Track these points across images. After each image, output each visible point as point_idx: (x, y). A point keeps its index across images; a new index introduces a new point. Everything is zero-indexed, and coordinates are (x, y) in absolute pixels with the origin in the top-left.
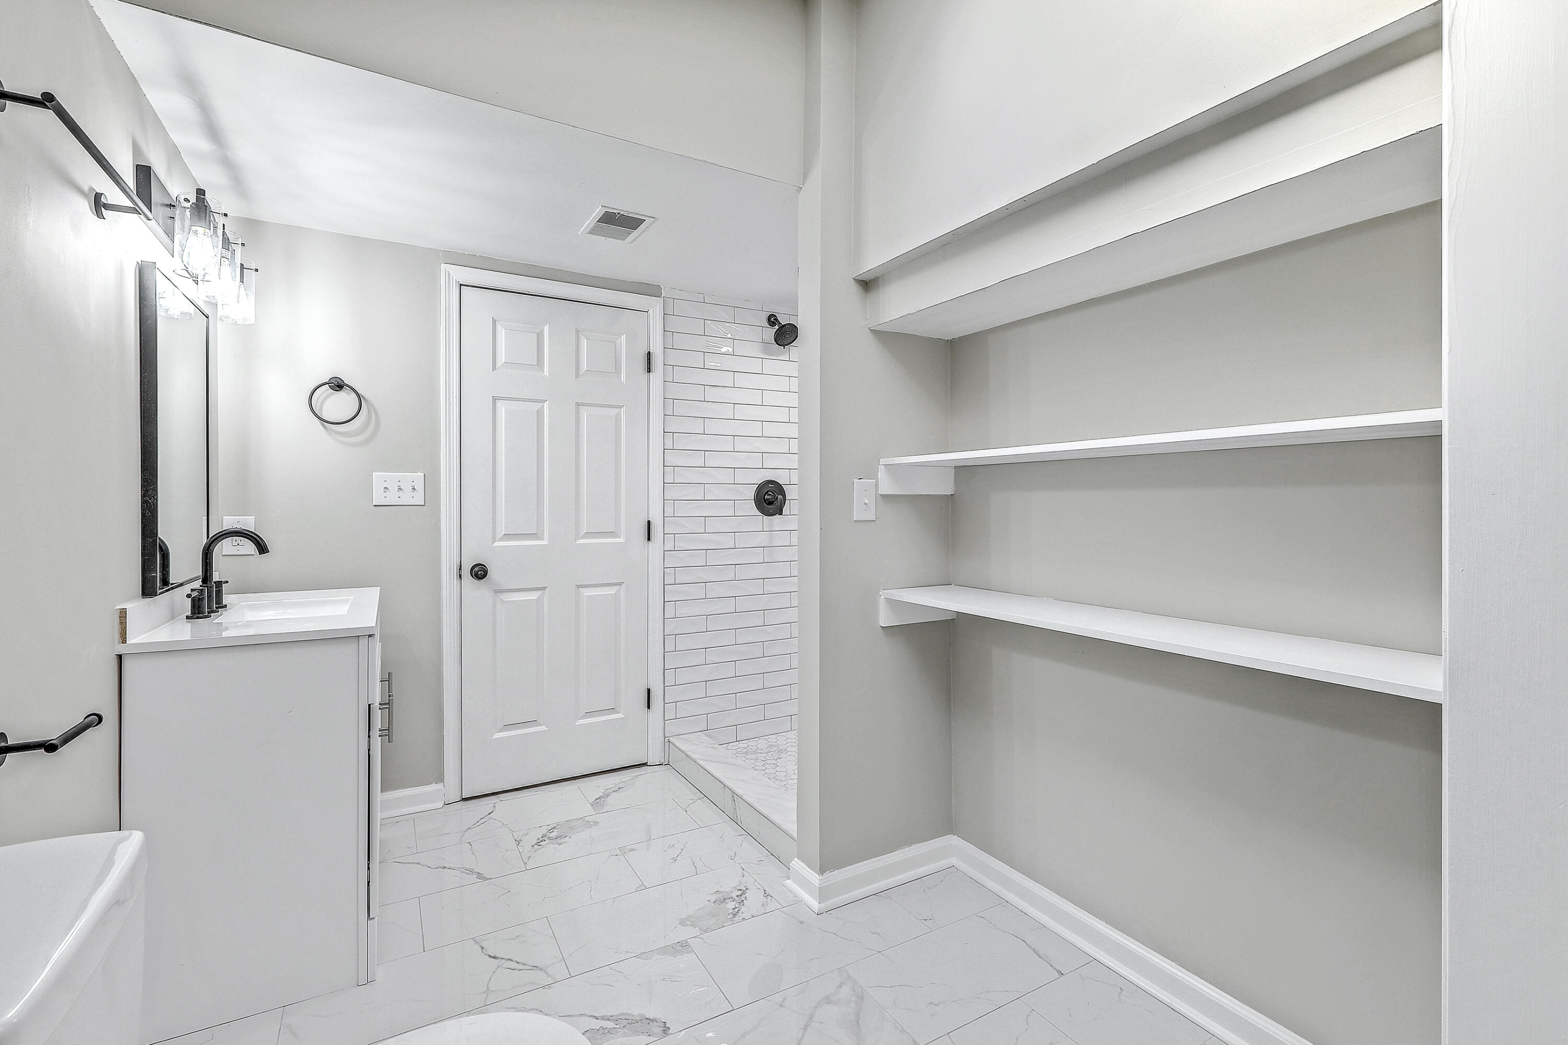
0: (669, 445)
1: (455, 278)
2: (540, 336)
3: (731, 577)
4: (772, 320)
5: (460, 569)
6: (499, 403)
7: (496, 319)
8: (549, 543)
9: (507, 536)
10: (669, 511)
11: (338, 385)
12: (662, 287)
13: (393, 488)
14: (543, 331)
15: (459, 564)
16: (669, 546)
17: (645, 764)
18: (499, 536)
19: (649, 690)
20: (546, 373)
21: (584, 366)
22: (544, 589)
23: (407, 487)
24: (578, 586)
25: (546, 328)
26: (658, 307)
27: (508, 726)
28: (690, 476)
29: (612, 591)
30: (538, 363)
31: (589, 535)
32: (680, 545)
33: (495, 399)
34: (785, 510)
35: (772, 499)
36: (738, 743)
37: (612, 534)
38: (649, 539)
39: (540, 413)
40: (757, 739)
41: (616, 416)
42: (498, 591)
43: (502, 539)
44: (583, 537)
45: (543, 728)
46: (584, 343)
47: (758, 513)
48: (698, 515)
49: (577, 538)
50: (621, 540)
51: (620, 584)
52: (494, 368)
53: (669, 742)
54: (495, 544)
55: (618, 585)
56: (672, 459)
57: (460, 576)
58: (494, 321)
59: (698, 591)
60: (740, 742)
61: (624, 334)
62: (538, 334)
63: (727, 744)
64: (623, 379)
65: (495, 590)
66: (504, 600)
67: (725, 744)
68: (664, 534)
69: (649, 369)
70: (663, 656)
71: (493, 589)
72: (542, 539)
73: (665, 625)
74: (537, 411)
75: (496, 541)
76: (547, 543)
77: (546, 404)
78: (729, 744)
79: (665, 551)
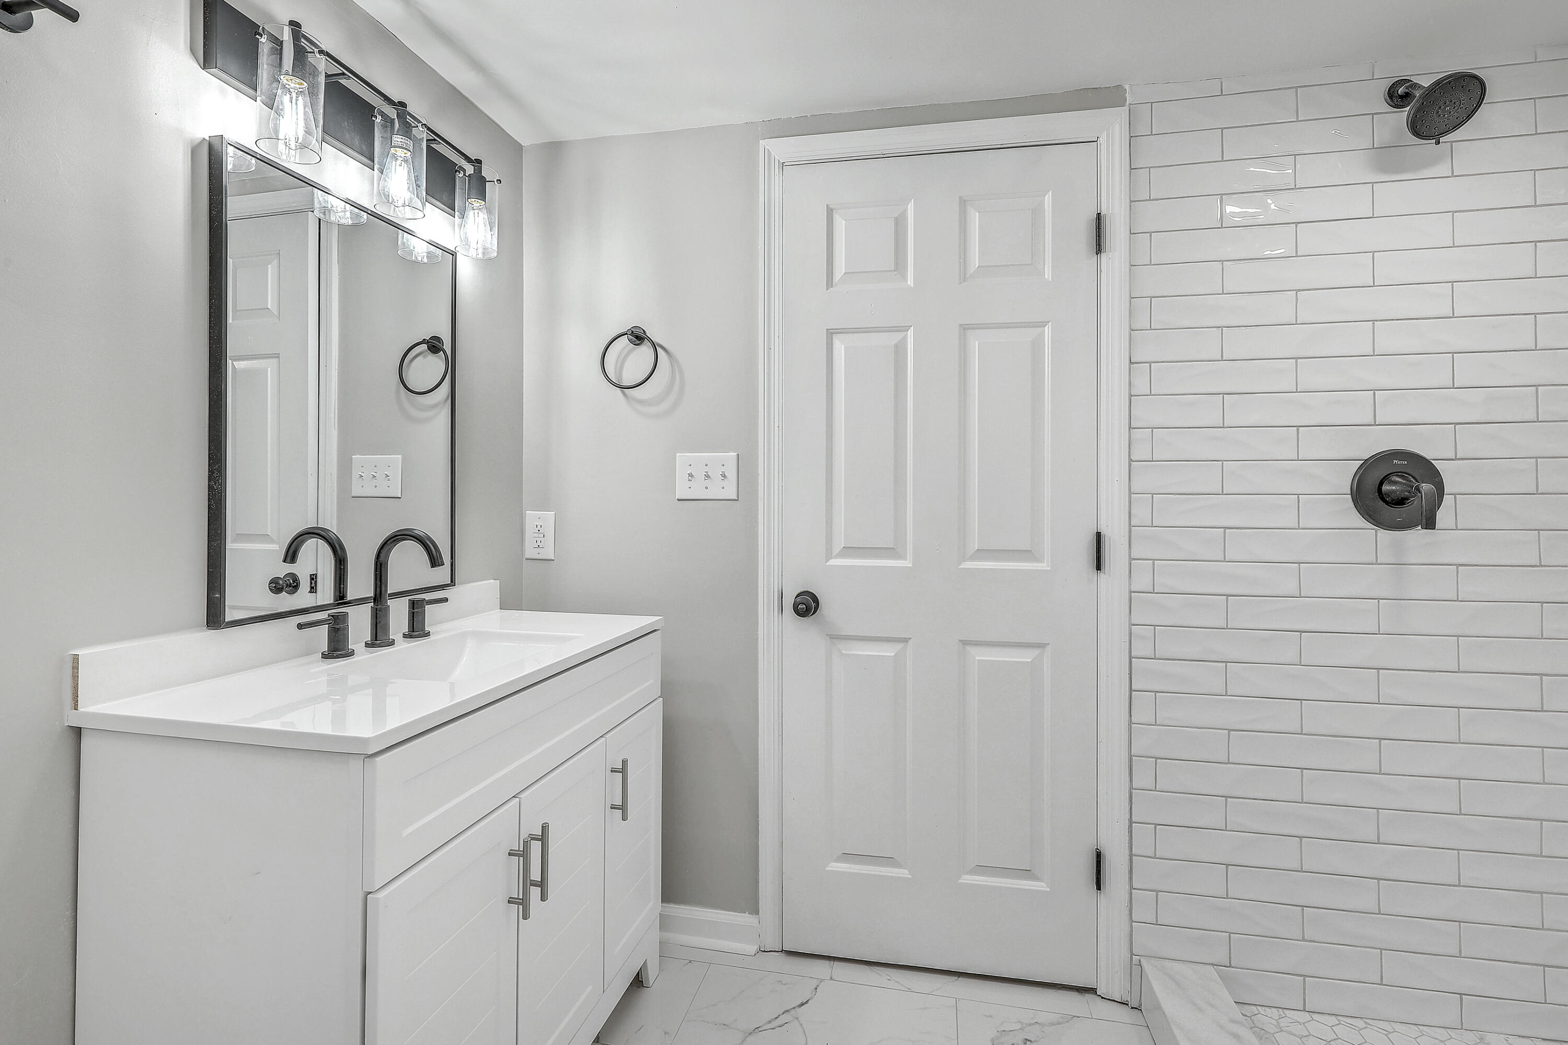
0: (1143, 385)
1: (777, 158)
2: (900, 222)
4: (1401, 94)
5: (780, 600)
6: (836, 340)
7: (831, 206)
8: (912, 565)
9: (849, 551)
10: (1141, 514)
11: (638, 337)
12: (1127, 87)
13: (699, 475)
14: (905, 212)
15: (778, 591)
16: (1142, 581)
17: (1093, 991)
18: (836, 550)
19: (1099, 855)
20: (910, 282)
21: (974, 261)
22: (905, 640)
23: (716, 474)
24: (965, 643)
25: (911, 207)
26: (1115, 126)
27: (847, 857)
28: (1194, 446)
29: (1025, 657)
30: (897, 264)
31: (982, 553)
32: (1165, 581)
33: (831, 333)
34: (1443, 516)
35: (1402, 491)
36: (1306, 1016)
37: (1025, 555)
38: (1099, 567)
39: (900, 349)
40: (1360, 1023)
41: (1033, 341)
42: (835, 638)
43: (841, 555)
44: (973, 558)
45: (903, 873)
46: (975, 218)
47: (1358, 520)
48: (1207, 525)
49: (962, 559)
50: (1044, 566)
51: (1042, 646)
52: (830, 283)
53: (1140, 965)
54: (833, 562)
55: (1039, 647)
56: (1145, 413)
57: (780, 610)
58: (830, 212)
60: (1315, 1016)
61: (1050, 190)
62: (896, 219)
63: (1280, 1010)
64: (1048, 275)
65: (831, 635)
66: (843, 651)
67: (1275, 1010)
68: (1131, 559)
69: (1099, 249)
70: (1128, 796)
71: (827, 635)
72: (902, 557)
73: (1132, 735)
74: (896, 346)
75: (831, 559)
76: (911, 565)
77: (910, 333)
78: (1284, 1013)
79: (1131, 592)
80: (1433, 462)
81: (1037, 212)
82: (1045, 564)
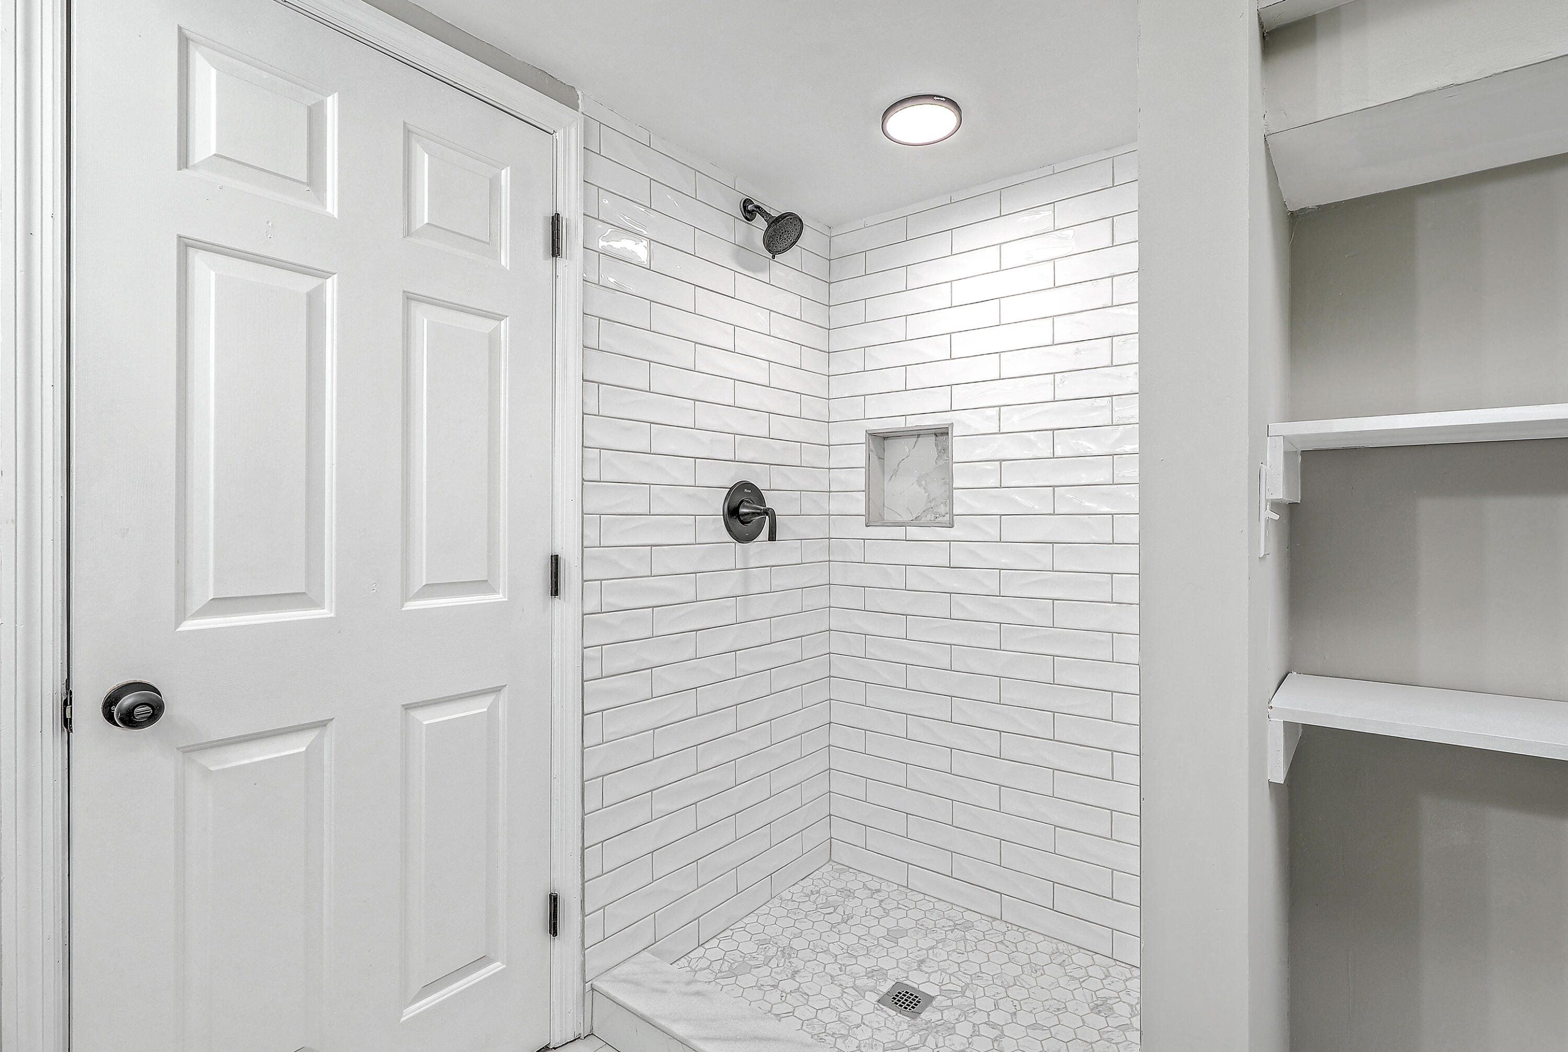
0: (592, 407)
2: (315, 117)
3: (690, 653)
4: (750, 210)
5: (67, 703)
6: (199, 261)
9: (221, 603)
10: (592, 535)
12: (579, 89)
14: (321, 105)
15: (60, 687)
16: (592, 604)
17: (547, 1048)
18: (197, 600)
19: (555, 900)
20: (332, 207)
21: (423, 215)
22: (323, 724)
24: (407, 707)
25: (332, 104)
26: (573, 130)
28: (629, 469)
29: (479, 707)
30: (308, 178)
31: (430, 590)
32: (612, 600)
33: (186, 244)
36: (702, 949)
37: (483, 586)
38: (555, 594)
39: (314, 302)
40: (729, 933)
41: (489, 333)
42: (187, 751)
43: (203, 612)
44: (419, 595)
46: (423, 162)
47: (728, 538)
48: (635, 543)
49: (406, 598)
50: (499, 597)
51: (497, 690)
52: (184, 161)
53: (593, 989)
54: (189, 625)
55: (494, 692)
56: (597, 436)
57: (67, 723)
59: (638, 686)
60: (705, 946)
61: (508, 166)
62: (310, 110)
63: (686, 957)
64: (505, 260)
65: (183, 748)
66: (210, 768)
67: (683, 959)
68: (584, 581)
69: (556, 251)
70: (580, 824)
71: (178, 749)
72: (318, 604)
73: (584, 760)
74: (309, 295)
75: (185, 620)
76: (332, 615)
77: (331, 285)
78: (689, 957)
79: (583, 615)
80: (762, 491)
81: (494, 185)
82: (500, 595)
